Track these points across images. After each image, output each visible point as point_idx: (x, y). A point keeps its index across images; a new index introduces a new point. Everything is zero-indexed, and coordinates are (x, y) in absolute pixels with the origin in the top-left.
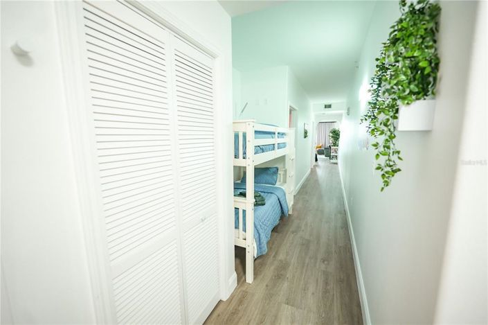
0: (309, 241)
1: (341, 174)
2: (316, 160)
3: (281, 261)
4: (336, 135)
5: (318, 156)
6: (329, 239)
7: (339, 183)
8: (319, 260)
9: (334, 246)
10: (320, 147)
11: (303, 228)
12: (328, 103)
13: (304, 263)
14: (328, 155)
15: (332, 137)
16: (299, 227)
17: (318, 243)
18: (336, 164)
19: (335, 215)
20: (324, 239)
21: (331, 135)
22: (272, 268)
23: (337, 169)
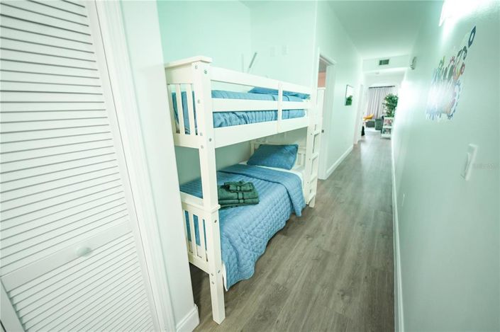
0: (328, 254)
1: (393, 154)
2: (363, 134)
3: (277, 286)
4: (392, 103)
5: (366, 130)
6: (359, 254)
7: (389, 165)
8: (336, 292)
9: (365, 265)
10: (371, 118)
11: (325, 229)
12: (384, 56)
13: (311, 296)
14: (379, 128)
15: (387, 105)
16: (318, 229)
17: (341, 259)
18: (389, 139)
19: (376, 212)
20: (351, 253)
21: (386, 102)
22: (261, 297)
23: (389, 146)
